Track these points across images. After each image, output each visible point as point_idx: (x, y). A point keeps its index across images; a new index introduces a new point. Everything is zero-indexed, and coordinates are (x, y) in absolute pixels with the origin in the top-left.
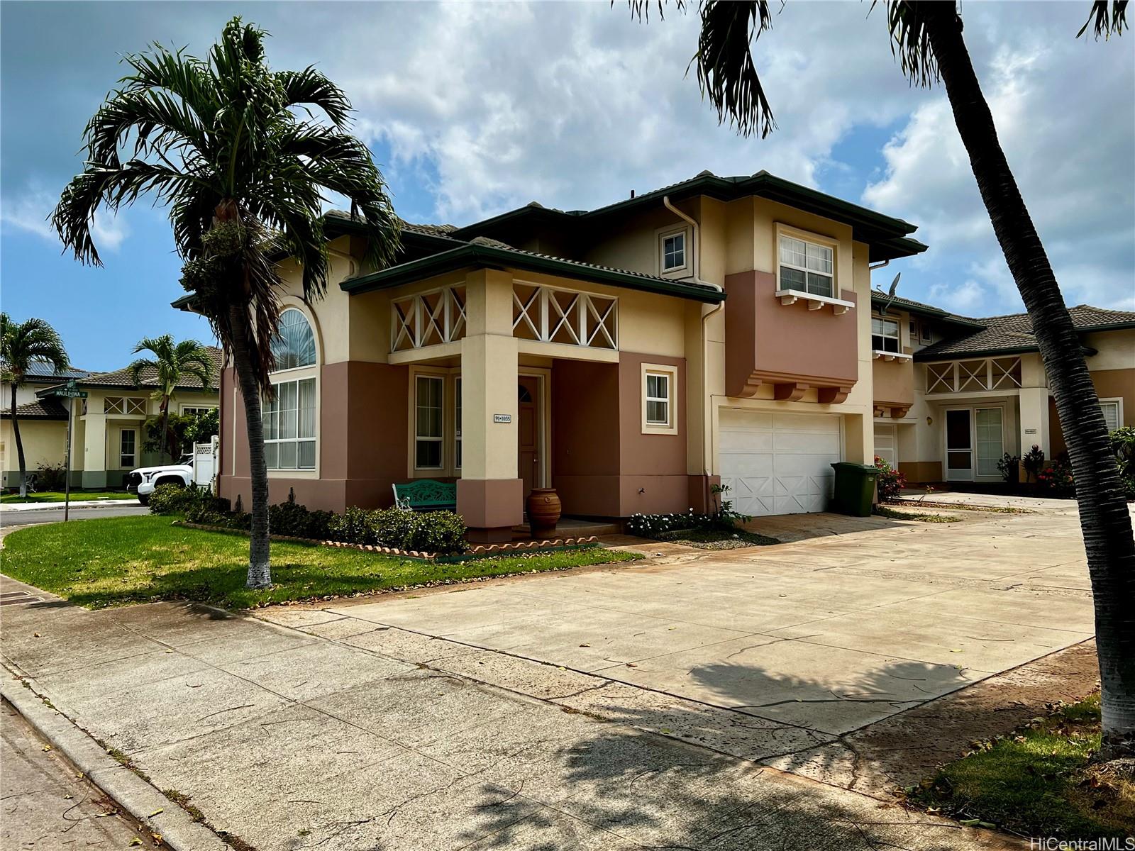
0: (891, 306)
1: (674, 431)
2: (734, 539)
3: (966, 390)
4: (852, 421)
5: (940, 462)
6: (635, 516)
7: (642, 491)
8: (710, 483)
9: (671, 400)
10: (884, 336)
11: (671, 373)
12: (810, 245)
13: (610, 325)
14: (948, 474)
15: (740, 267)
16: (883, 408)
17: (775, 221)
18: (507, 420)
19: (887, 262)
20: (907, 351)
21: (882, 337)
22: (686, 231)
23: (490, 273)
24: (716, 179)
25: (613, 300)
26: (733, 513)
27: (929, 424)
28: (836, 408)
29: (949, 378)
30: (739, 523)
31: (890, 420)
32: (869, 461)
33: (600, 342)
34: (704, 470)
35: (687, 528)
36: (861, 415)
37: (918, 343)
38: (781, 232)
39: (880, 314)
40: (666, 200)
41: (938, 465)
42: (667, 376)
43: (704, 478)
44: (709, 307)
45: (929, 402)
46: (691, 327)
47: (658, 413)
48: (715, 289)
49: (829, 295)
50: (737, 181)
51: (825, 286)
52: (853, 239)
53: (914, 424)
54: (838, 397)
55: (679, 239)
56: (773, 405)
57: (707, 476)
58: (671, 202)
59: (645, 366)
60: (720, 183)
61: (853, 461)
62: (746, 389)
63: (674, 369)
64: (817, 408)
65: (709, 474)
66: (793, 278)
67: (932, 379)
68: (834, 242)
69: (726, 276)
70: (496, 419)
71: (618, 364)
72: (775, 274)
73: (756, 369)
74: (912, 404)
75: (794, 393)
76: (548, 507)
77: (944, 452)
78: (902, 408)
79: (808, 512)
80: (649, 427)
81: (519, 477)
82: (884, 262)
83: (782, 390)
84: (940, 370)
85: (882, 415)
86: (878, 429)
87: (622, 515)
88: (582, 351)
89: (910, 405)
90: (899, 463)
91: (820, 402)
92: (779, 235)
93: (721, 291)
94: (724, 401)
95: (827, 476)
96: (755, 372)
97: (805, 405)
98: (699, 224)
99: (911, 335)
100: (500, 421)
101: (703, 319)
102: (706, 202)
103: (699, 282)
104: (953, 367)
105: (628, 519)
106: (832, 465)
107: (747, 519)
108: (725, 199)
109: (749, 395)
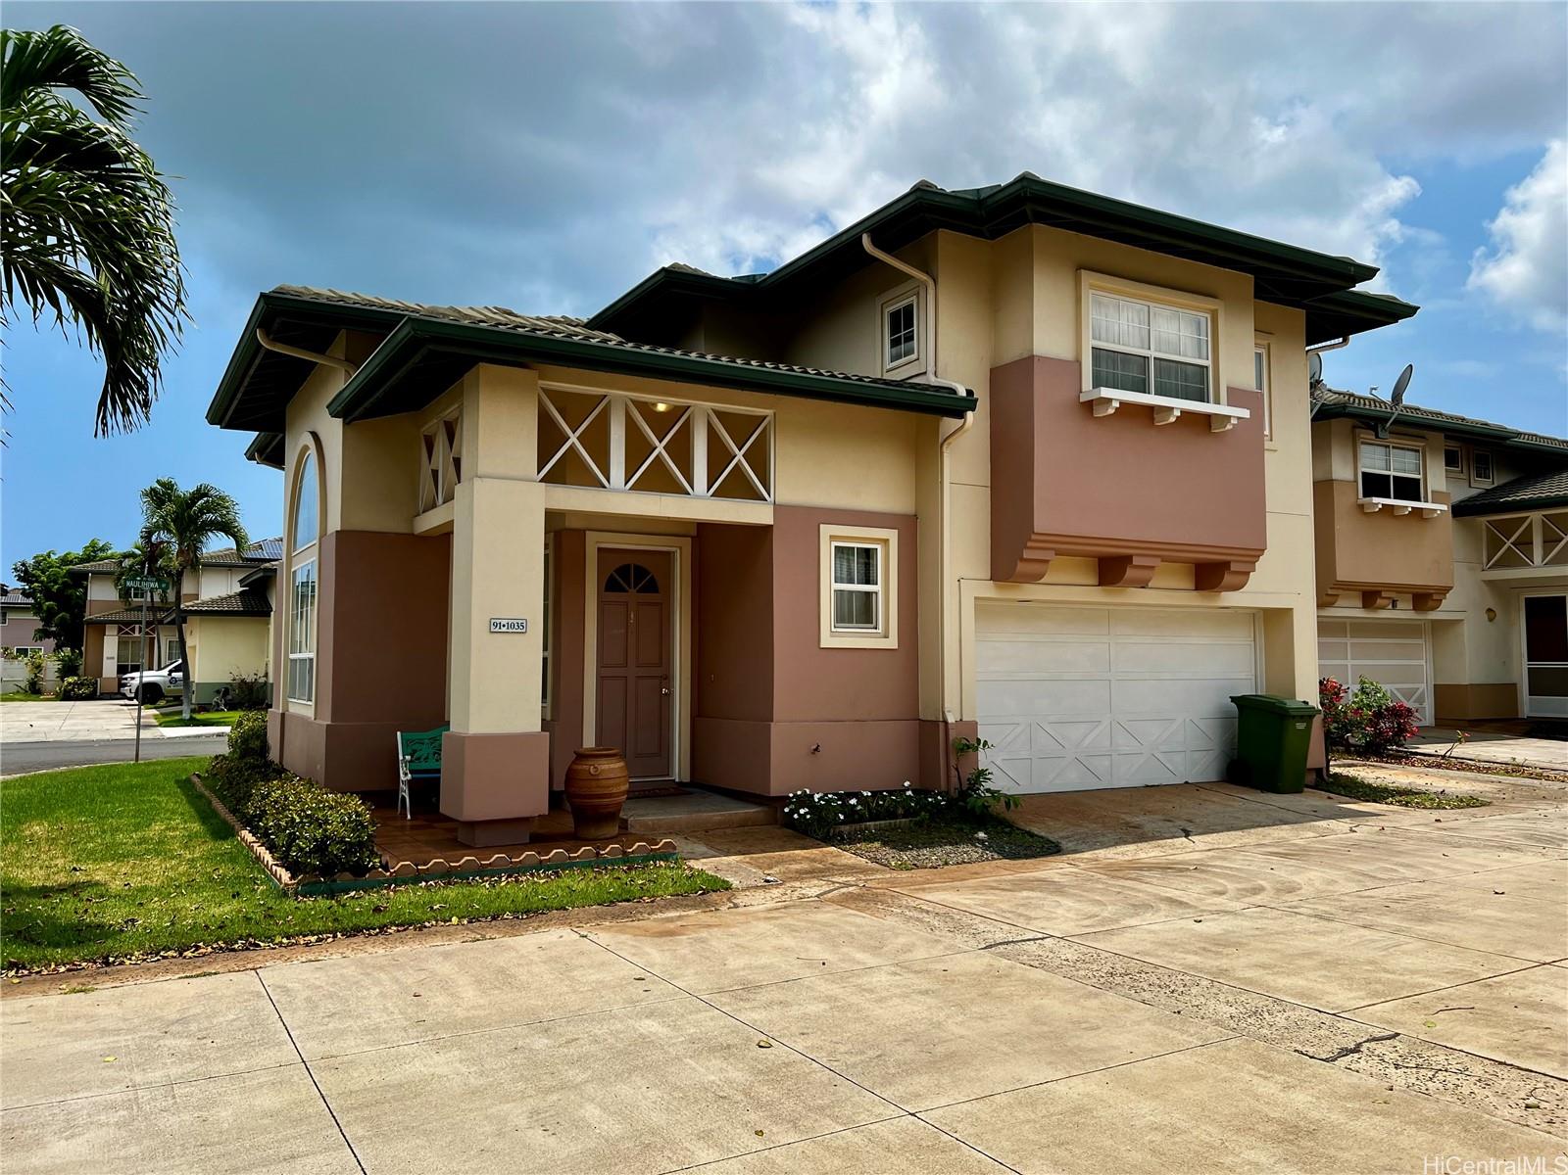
0: (1396, 422)
1: (892, 643)
2: (973, 841)
3: (1555, 561)
4: (1274, 621)
5: (1515, 685)
6: (795, 796)
7: (816, 749)
8: (952, 734)
9: (886, 589)
10: (1392, 473)
11: (886, 541)
12: (1155, 308)
13: (760, 460)
14: (1528, 705)
15: (1012, 353)
16: (1393, 595)
17: (1081, 267)
18: (519, 627)
19: (1345, 340)
20: (1438, 497)
21: (1389, 476)
22: (918, 294)
23: (485, 370)
24: (942, 194)
25: (765, 417)
26: (988, 790)
27: (1491, 620)
28: (1231, 599)
29: (1525, 543)
30: (998, 808)
31: (1411, 615)
32: (1308, 693)
33: (737, 488)
34: (943, 713)
35: (904, 816)
36: (1289, 611)
37: (1467, 484)
38: (1092, 287)
39: (1377, 436)
40: (866, 240)
41: (1511, 689)
42: (879, 547)
43: (942, 725)
44: (950, 424)
45: (1490, 583)
46: (924, 458)
47: (860, 610)
48: (953, 391)
49: (1202, 397)
50: (983, 196)
51: (1193, 381)
52: (1255, 297)
53: (1462, 620)
54: (1228, 579)
55: (909, 310)
56: (1096, 595)
57: (945, 722)
58: (875, 243)
59: (826, 530)
60: (951, 201)
61: (1276, 693)
62: (1021, 567)
63: (892, 535)
64: (1192, 599)
65: (951, 719)
66: (1115, 367)
67: (1494, 545)
68: (1210, 304)
69: (991, 370)
70: (495, 626)
71: (772, 526)
72: (1078, 362)
73: (1036, 531)
74: (1451, 588)
75: (1130, 573)
76: (594, 783)
77: (1521, 668)
78: (1431, 594)
79: (1187, 783)
80: (833, 636)
81: (543, 730)
82: (1341, 340)
83: (1111, 569)
84: (1507, 528)
85: (1394, 606)
86: (1325, 628)
87: (773, 793)
88: (700, 504)
89: (1448, 589)
90: (1435, 685)
91: (1198, 588)
92: (1088, 296)
93: (964, 394)
94: (989, 590)
95: (1225, 717)
96: (1033, 537)
97: (1168, 593)
98: (935, 282)
99: (1446, 471)
100: (504, 629)
101: (942, 445)
102: (947, 241)
103: (933, 380)
104: (1531, 524)
105: (784, 800)
106: (1233, 699)
107: (1010, 801)
108: (993, 235)
109: (1035, 578)
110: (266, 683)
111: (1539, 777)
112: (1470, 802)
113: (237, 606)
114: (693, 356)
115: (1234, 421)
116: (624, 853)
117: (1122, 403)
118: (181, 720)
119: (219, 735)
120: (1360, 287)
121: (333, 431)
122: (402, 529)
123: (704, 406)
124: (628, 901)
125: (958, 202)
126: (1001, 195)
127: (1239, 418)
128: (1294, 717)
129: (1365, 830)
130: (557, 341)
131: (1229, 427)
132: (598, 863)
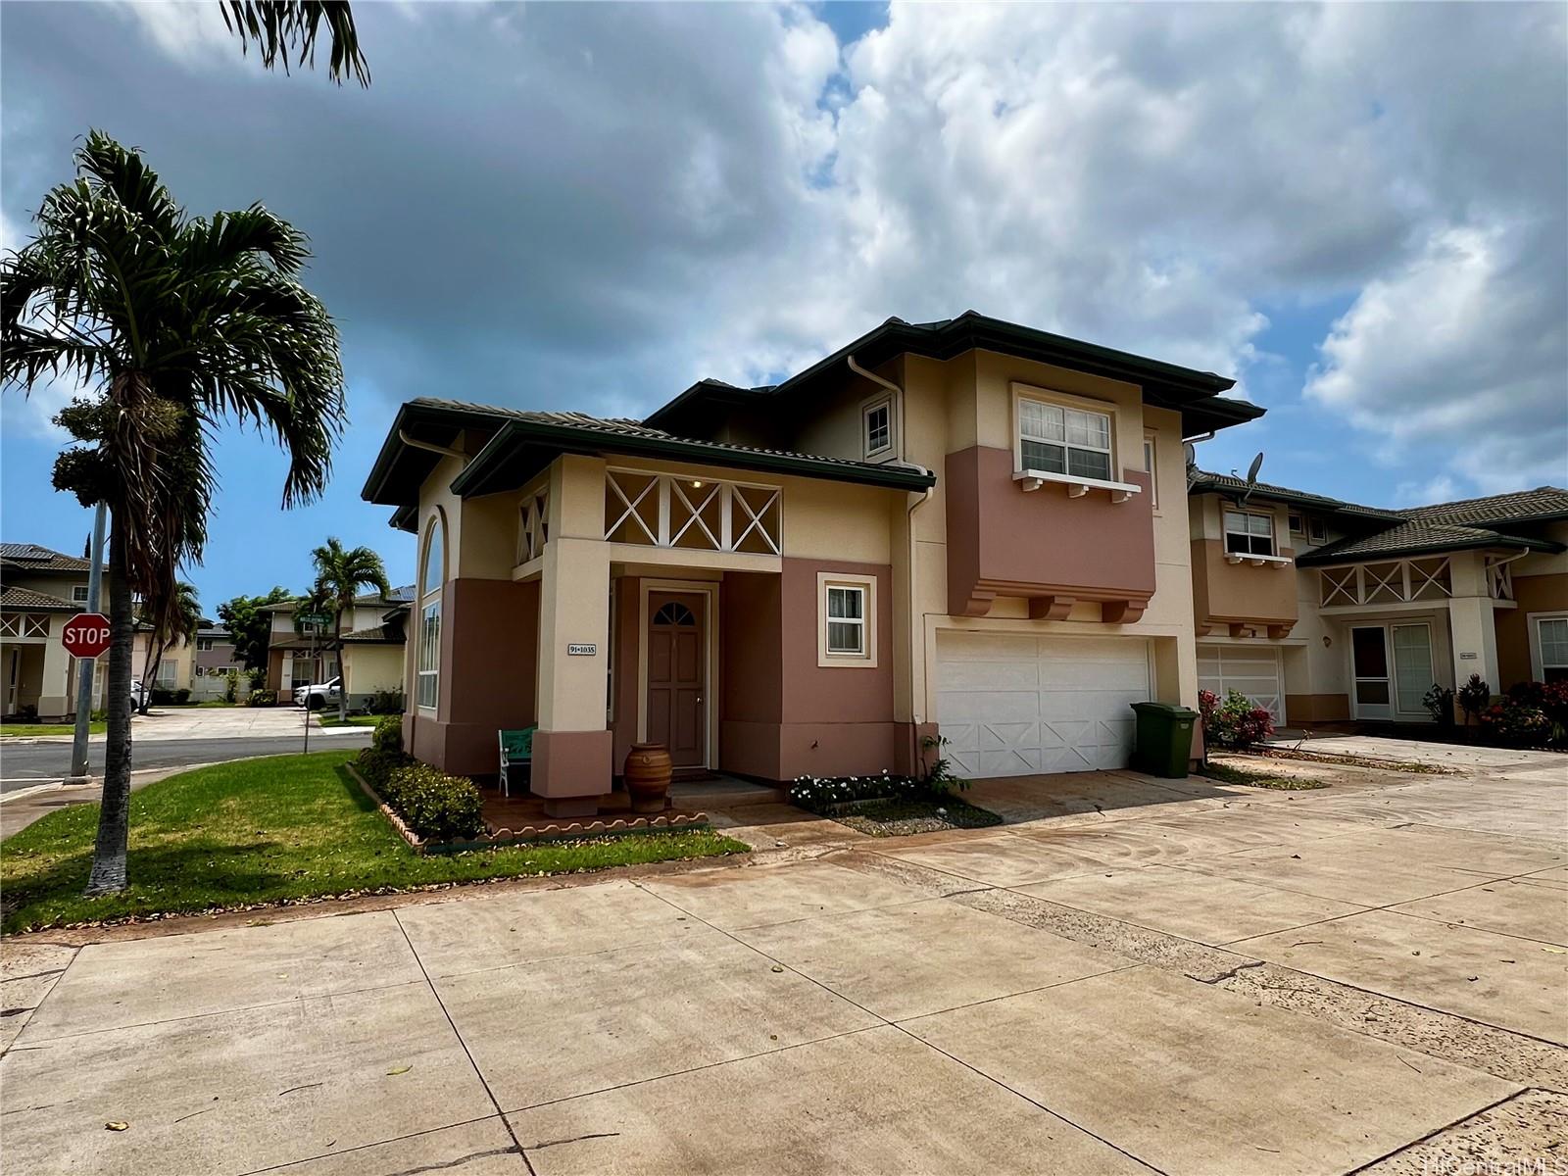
0: (1252, 496)
1: (873, 663)
2: (935, 815)
3: (1373, 602)
4: (1162, 647)
5: (1346, 695)
6: (799, 780)
7: (815, 745)
8: (919, 735)
9: (868, 621)
10: (1249, 534)
11: (867, 586)
12: (1069, 411)
13: (771, 523)
14: (1357, 711)
15: (961, 444)
16: (1253, 627)
17: (1011, 381)
18: (590, 651)
19: (1212, 435)
20: (1284, 552)
21: (1247, 537)
22: (890, 400)
23: (567, 458)
24: (908, 326)
25: (775, 492)
26: (947, 776)
27: (1327, 646)
28: (1129, 629)
29: (1352, 587)
30: (955, 790)
31: (1267, 642)
32: (1189, 701)
33: (754, 545)
34: (913, 717)
35: (882, 796)
36: (1174, 639)
37: (1306, 543)
38: (1023, 395)
39: (1237, 506)
40: (850, 359)
41: (1343, 699)
42: (862, 589)
43: (911, 726)
44: (915, 496)
45: (1327, 618)
46: (896, 523)
47: (848, 638)
48: (918, 472)
49: (1106, 478)
50: (938, 328)
51: (1098, 465)
52: (1144, 402)
53: (1305, 646)
54: (1127, 614)
55: (883, 412)
56: (1029, 627)
57: (914, 724)
58: (857, 361)
59: (822, 577)
60: (914, 332)
61: (1166, 701)
62: (971, 605)
63: (873, 581)
64: (1100, 630)
65: (918, 722)
66: (1040, 454)
67: (1328, 589)
68: (1112, 408)
69: (946, 456)
70: (572, 650)
71: (779, 575)
72: (1011, 450)
73: (982, 577)
74: (1296, 621)
75: (1053, 609)
76: (647, 770)
77: (1351, 682)
78: (1281, 626)
79: (1098, 770)
80: (828, 658)
81: (607, 729)
82: (1208, 434)
83: (1039, 606)
84: (1338, 576)
85: (1254, 635)
86: (1202, 652)
87: (782, 779)
88: (726, 557)
89: (1292, 623)
90: (1286, 696)
91: (1104, 621)
92: (1018, 401)
93: (926, 474)
94: (946, 623)
95: (1127, 720)
96: (980, 582)
97: (1082, 625)
98: (903, 391)
99: (1291, 533)
100: (579, 652)
101: (909, 513)
102: (911, 361)
103: (902, 464)
104: (1355, 573)
105: (792, 784)
106: (1132, 706)
107: (964, 784)
108: (945, 356)
109: (981, 614)
110: (401, 694)
111: (1367, 765)
112: (1315, 785)
113: (382, 637)
114: (722, 446)
115: (1129, 495)
116: (669, 823)
117: (1044, 481)
118: (338, 722)
119: (366, 733)
120: (1222, 395)
121: (454, 505)
122: (506, 578)
123: (729, 483)
124: (672, 859)
125: (918, 332)
126: (952, 328)
127: (1133, 493)
128: (1179, 719)
129: (1236, 807)
130: (620, 436)
131: (1126, 499)
132: (651, 832)
